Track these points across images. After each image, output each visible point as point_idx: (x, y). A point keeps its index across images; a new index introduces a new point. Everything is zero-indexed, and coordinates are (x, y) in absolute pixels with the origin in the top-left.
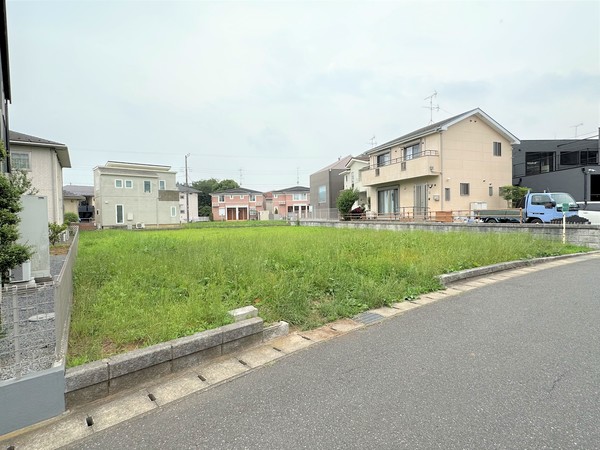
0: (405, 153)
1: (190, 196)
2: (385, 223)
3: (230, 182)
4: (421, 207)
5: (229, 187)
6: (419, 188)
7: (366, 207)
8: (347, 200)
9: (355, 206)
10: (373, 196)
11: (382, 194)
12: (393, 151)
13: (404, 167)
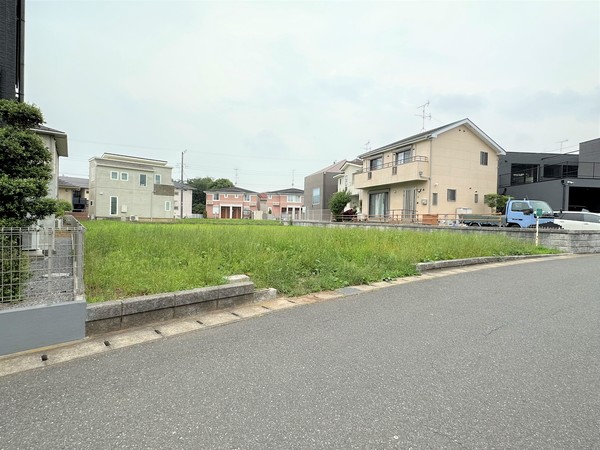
0: (397, 158)
1: (184, 192)
2: (375, 224)
3: (225, 181)
4: (409, 210)
5: (224, 186)
6: (408, 192)
7: (358, 209)
8: (339, 202)
9: (347, 208)
10: (364, 199)
11: (373, 197)
12: (385, 156)
13: (395, 171)
